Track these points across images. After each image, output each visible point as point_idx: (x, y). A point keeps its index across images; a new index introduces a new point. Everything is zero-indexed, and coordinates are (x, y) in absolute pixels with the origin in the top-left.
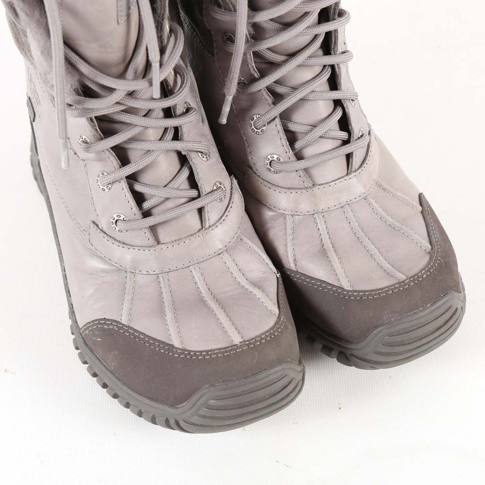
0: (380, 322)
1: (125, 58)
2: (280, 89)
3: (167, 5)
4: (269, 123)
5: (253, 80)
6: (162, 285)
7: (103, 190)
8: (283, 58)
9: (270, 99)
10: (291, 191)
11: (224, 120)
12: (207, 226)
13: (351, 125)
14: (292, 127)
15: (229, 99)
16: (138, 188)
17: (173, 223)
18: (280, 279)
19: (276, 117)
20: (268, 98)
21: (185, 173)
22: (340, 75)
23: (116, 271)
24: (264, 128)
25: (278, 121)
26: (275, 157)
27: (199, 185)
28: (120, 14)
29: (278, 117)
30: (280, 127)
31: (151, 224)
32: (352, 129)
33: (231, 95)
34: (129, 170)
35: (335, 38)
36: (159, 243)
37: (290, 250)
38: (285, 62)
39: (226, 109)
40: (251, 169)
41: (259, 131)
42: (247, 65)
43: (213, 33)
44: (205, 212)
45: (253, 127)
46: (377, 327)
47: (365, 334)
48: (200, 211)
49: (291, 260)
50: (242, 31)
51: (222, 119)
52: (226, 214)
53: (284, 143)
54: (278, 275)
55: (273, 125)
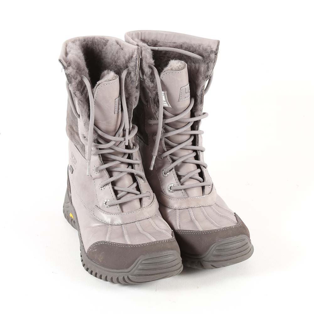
0: (215, 241)
1: (115, 130)
2: (175, 158)
3: (132, 114)
4: (170, 171)
5: (164, 152)
6: (123, 229)
7: (102, 189)
8: (176, 145)
9: (171, 161)
10: (179, 199)
11: (152, 169)
12: (143, 207)
13: (204, 176)
14: (180, 173)
15: (154, 158)
16: (116, 188)
17: (129, 204)
18: (173, 232)
19: (173, 168)
20: (170, 160)
21: (135, 185)
22: (200, 155)
23: (104, 225)
24: (168, 173)
25: (174, 170)
26: (172, 185)
27: (141, 189)
28: (116, 110)
29: (174, 168)
30: (174, 172)
31: (120, 203)
32: (205, 177)
33: (155, 156)
34: (112, 179)
35: (198, 140)
36: (123, 212)
37: (178, 222)
38: (177, 146)
39: (153, 163)
40: (162, 192)
41: (166, 175)
42: (162, 145)
43: (148, 135)
44: (142, 201)
45: (163, 174)
46: (213, 244)
47: (208, 248)
48: (141, 200)
49: (178, 225)
50: (160, 130)
51: (151, 168)
52: (151, 204)
53: (176, 178)
54: (172, 231)
55: (172, 172)
